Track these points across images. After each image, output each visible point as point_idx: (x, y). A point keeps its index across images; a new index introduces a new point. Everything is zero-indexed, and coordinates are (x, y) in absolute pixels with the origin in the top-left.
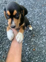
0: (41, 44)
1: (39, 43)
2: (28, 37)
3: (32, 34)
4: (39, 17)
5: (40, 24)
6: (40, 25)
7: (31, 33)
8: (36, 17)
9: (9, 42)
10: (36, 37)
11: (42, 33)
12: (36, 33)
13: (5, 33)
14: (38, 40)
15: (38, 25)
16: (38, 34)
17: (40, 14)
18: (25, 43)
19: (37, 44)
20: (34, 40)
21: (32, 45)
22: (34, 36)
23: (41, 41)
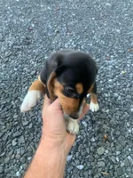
0: (129, 170)
1: (123, 164)
2: (87, 143)
3: (99, 132)
4: (119, 80)
5: (122, 102)
6: (124, 105)
7: (97, 129)
8: (110, 80)
9: (26, 157)
10: (112, 144)
11: (130, 131)
12: (113, 130)
13: (15, 126)
14: (118, 153)
15: (118, 105)
16: (118, 133)
17: (123, 72)
18: (77, 162)
19: (116, 167)
20: (107, 151)
21: (100, 170)
22: (107, 140)
23: (129, 157)
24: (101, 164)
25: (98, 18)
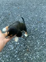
0: (34, 61)
1: (32, 59)
2: (22, 51)
3: (26, 48)
4: (35, 32)
5: (35, 39)
8: (32, 32)
10: (29, 53)
11: (36, 48)
14: (31, 55)
15: (33, 40)
16: (32, 49)
17: (36, 29)
18: (18, 57)
19: (30, 60)
20: (27, 55)
21: (24, 60)
22: (28, 51)
23: (34, 57)
24: (25, 59)
25: (31, 11)
